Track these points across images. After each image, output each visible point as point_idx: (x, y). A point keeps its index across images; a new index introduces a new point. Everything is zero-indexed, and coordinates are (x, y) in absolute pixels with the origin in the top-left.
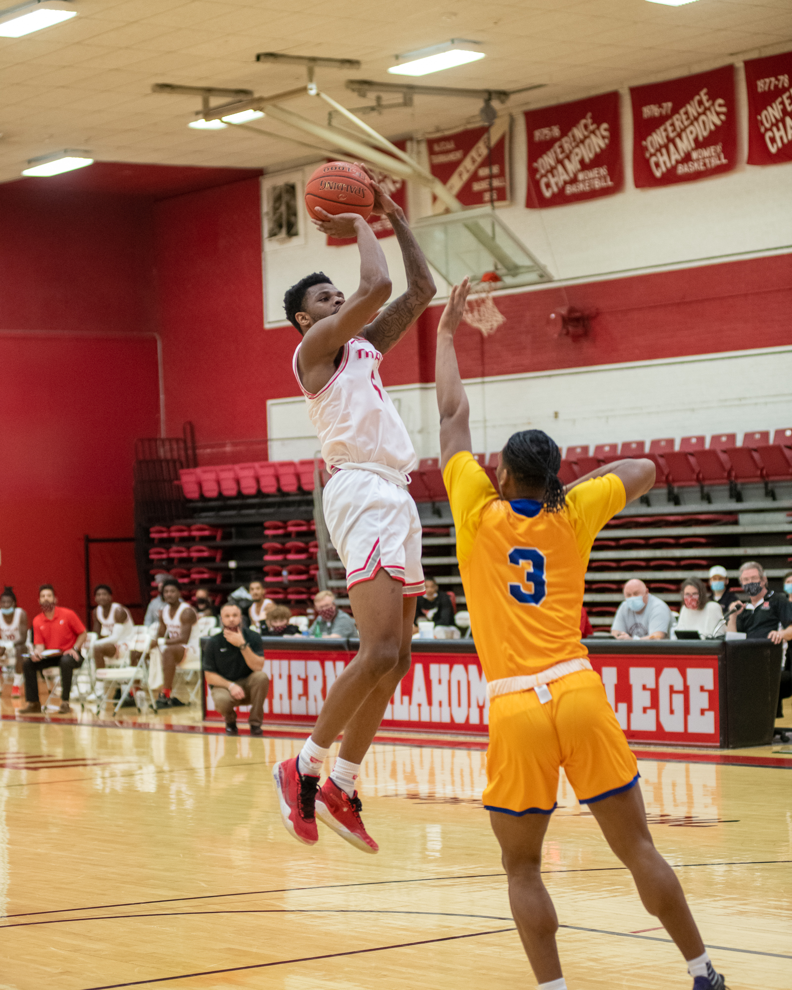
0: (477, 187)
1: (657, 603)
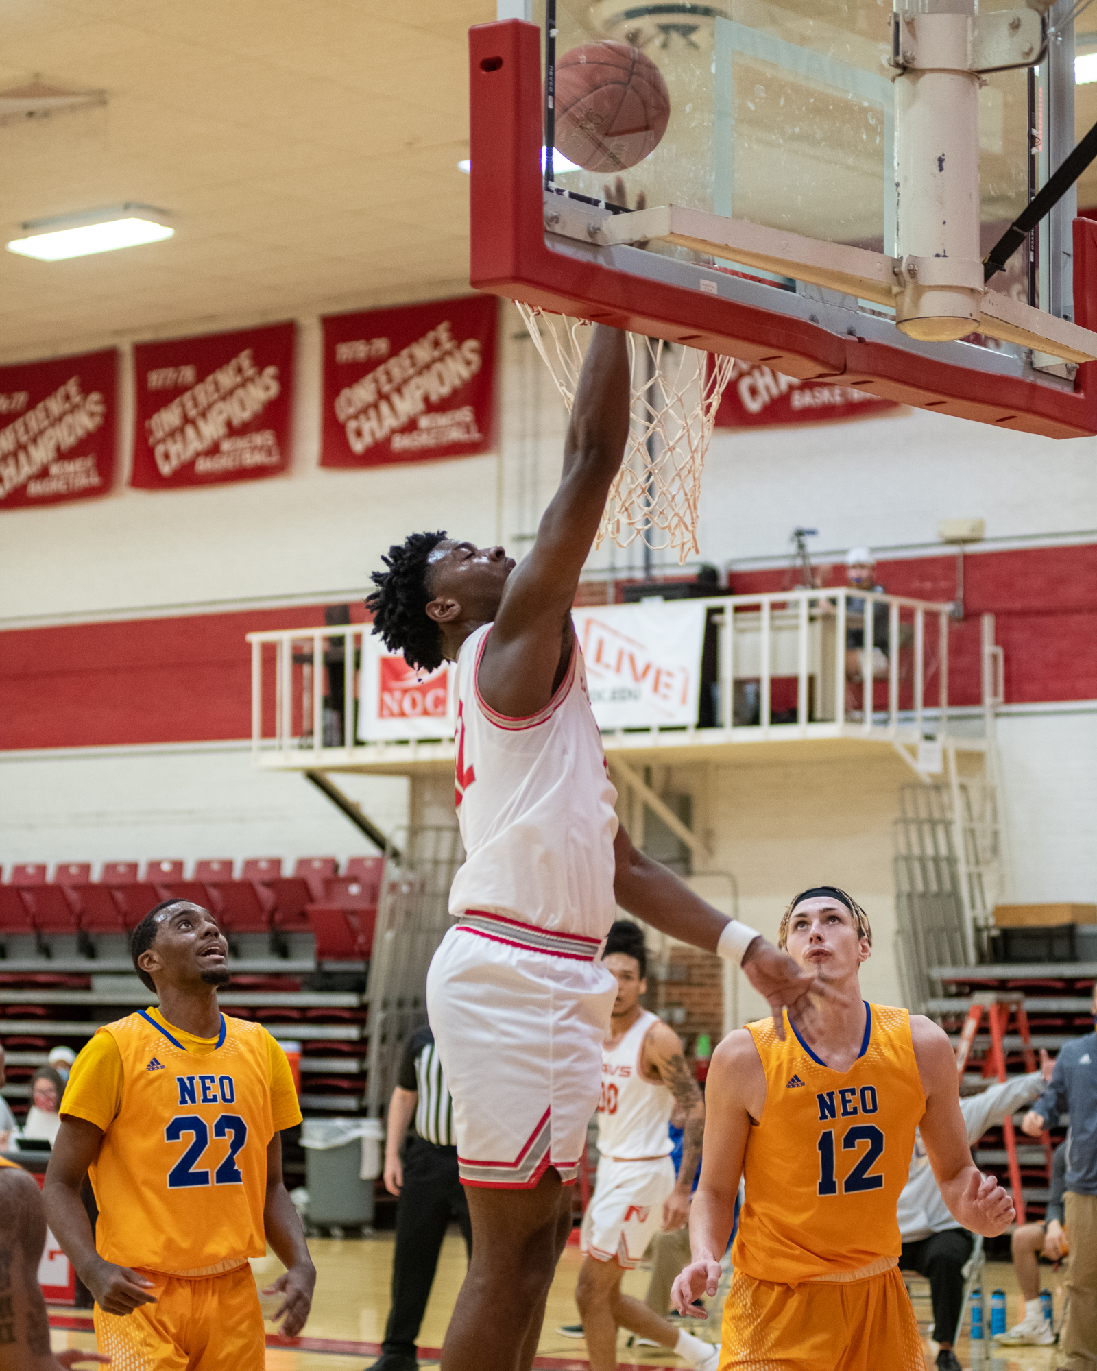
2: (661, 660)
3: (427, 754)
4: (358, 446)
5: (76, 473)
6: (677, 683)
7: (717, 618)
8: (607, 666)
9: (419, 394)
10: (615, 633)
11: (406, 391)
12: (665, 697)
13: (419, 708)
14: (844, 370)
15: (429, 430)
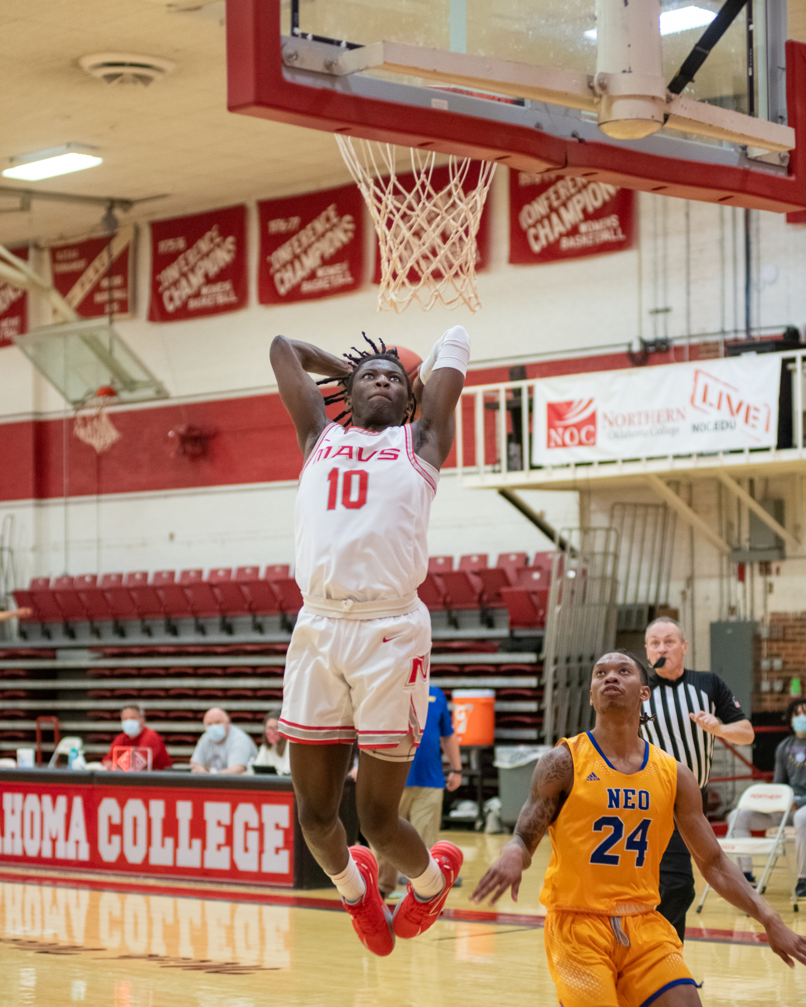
0: (100, 298)
1: (239, 735)
2: (750, 399)
3: (582, 474)
4: (536, 247)
5: (335, 275)
6: (762, 415)
7: (790, 366)
8: (711, 405)
9: (579, 208)
10: (716, 380)
11: (570, 205)
12: (753, 426)
13: (576, 441)
14: (565, 164)
15: (587, 234)
